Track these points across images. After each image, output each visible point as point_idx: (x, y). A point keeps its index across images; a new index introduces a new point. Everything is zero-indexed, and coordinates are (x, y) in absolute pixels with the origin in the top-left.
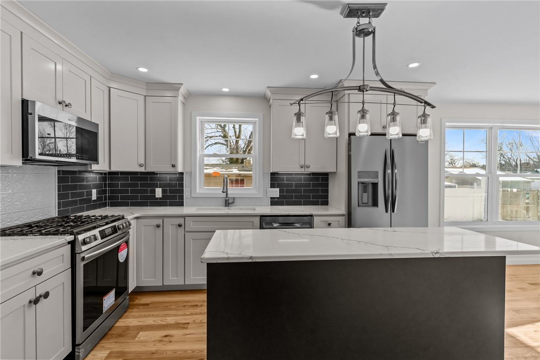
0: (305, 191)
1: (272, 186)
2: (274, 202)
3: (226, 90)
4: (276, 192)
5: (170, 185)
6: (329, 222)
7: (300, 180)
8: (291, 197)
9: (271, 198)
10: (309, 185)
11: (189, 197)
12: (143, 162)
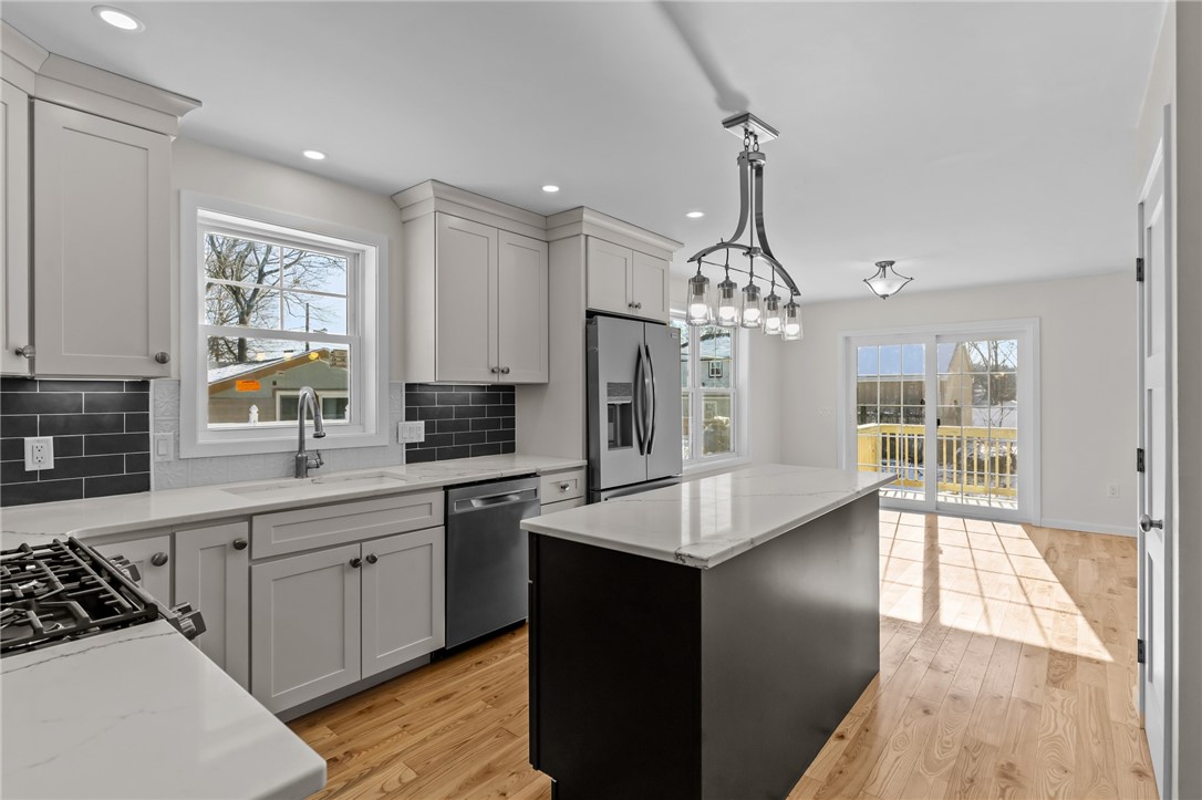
0: (476, 425)
1: (410, 416)
2: (415, 454)
3: (314, 155)
4: (416, 431)
5: (91, 424)
6: (563, 484)
7: (466, 399)
8: (448, 440)
9: (408, 445)
10: (480, 412)
11: (171, 457)
12: (23, 342)
